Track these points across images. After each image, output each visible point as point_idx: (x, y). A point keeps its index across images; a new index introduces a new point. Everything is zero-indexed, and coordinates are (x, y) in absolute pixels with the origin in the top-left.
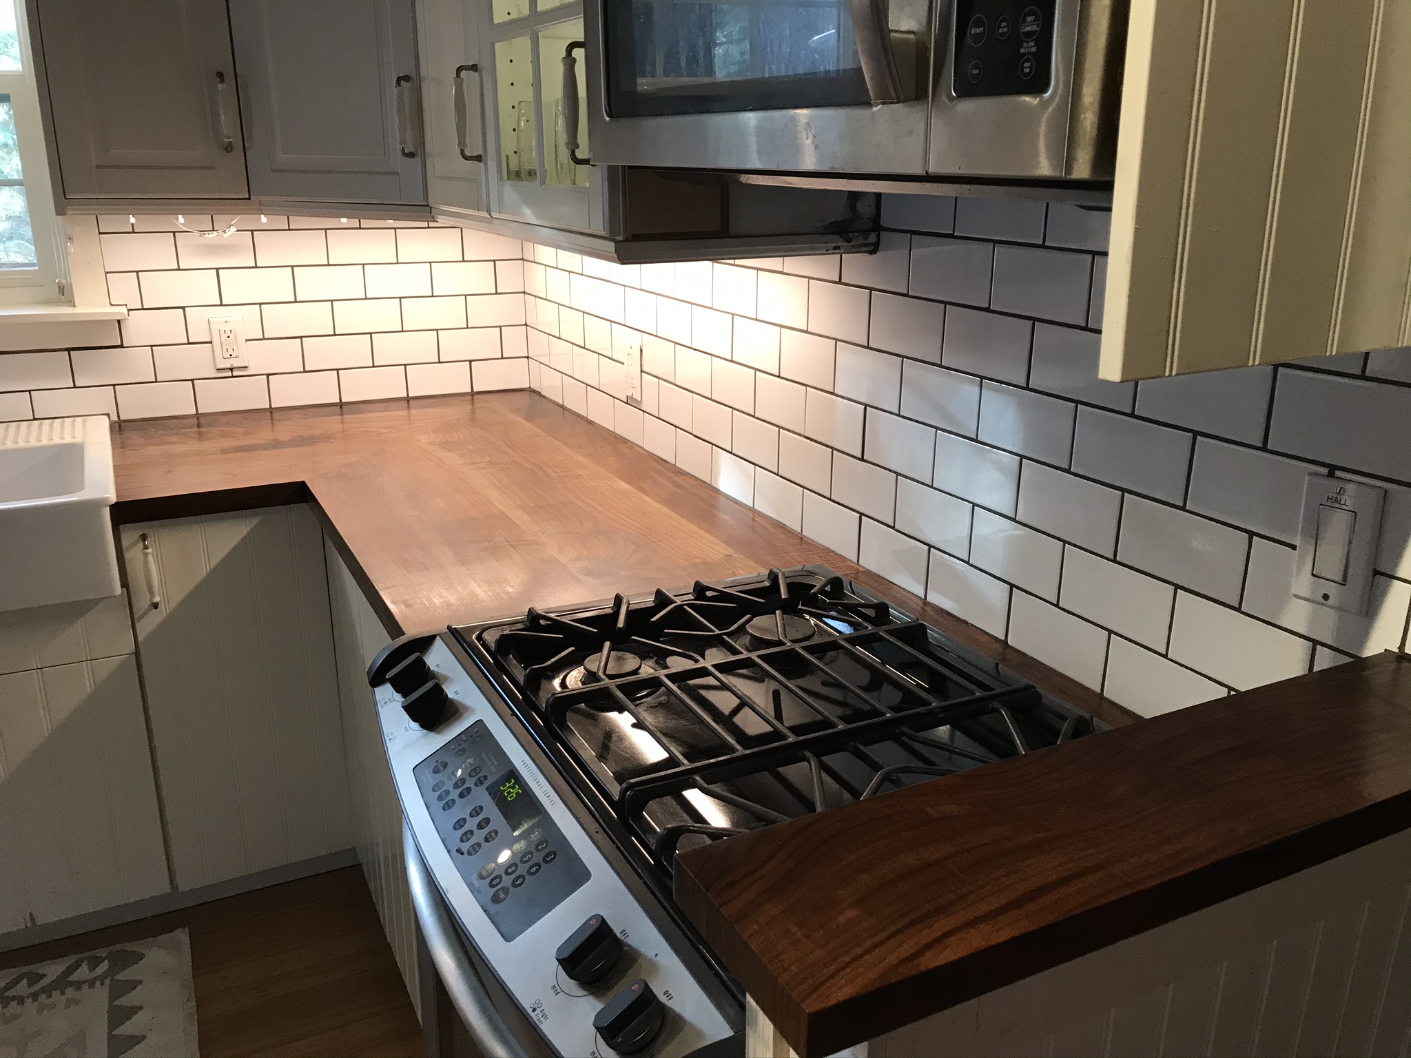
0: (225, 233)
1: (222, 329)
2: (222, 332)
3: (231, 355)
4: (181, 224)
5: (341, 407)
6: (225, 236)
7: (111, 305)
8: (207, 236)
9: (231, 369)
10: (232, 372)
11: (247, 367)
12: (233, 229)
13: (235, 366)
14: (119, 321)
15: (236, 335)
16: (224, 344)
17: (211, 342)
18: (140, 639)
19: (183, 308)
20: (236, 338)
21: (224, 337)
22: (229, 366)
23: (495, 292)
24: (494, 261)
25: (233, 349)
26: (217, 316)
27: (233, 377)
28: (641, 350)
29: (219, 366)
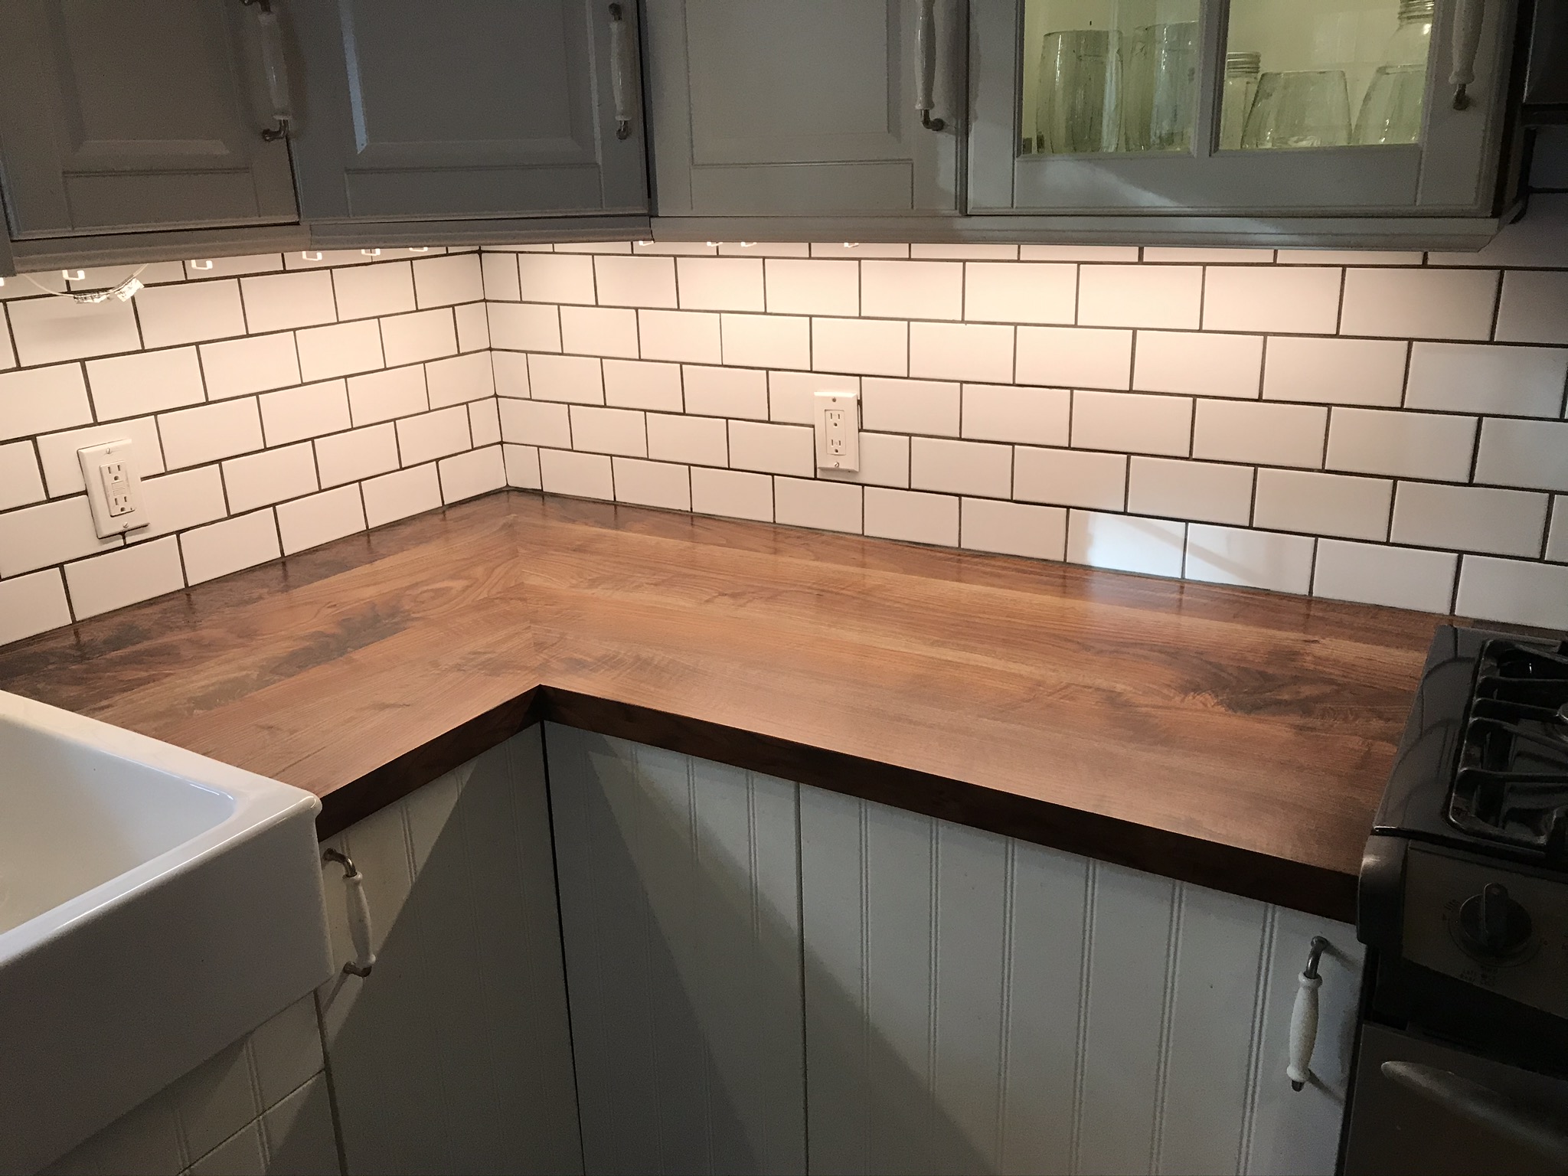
0: (123, 293)
1: (105, 465)
2: (105, 472)
3: (122, 510)
5: (284, 564)
6: (123, 298)
8: (89, 301)
9: (123, 534)
10: (125, 539)
11: (145, 525)
12: (138, 285)
13: (131, 526)
15: (126, 471)
16: (110, 493)
17: (85, 493)
19: (33, 438)
20: (127, 479)
21: (109, 479)
22: (121, 529)
23: (457, 353)
24: (453, 306)
25: (125, 498)
26: (92, 443)
27: (126, 546)
28: (858, 401)
29: (106, 533)
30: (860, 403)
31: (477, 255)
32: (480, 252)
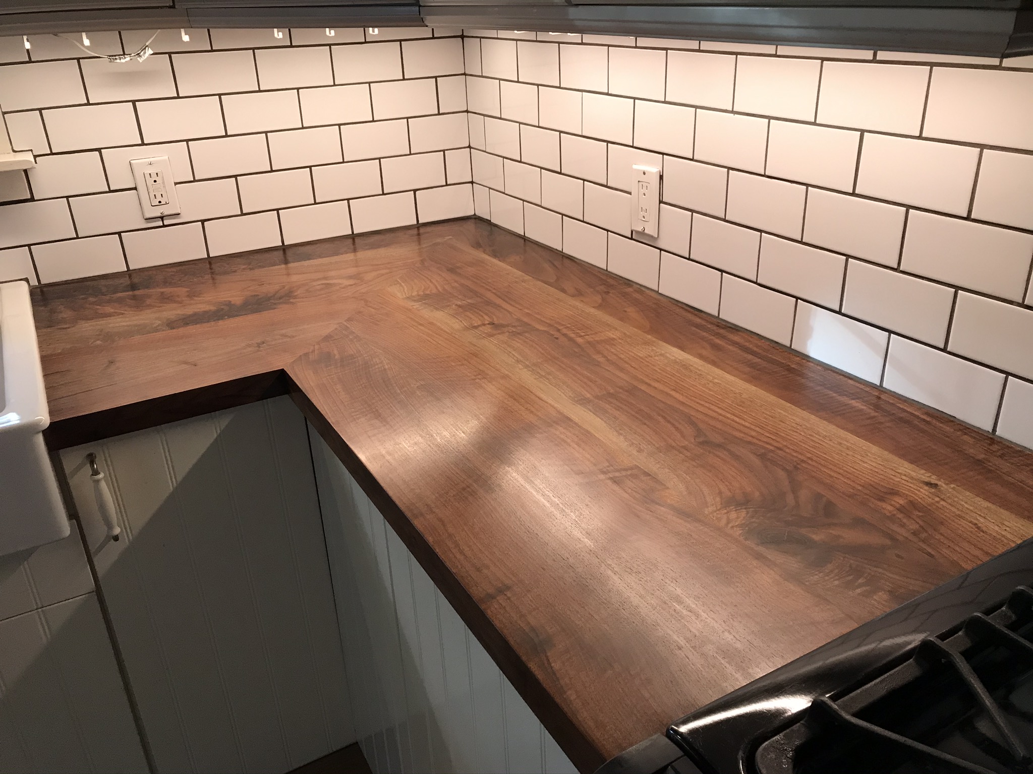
0: (140, 56)
1: (147, 172)
2: (148, 176)
3: (160, 202)
4: (87, 47)
5: (284, 250)
6: (140, 60)
7: (14, 151)
8: (118, 61)
9: (162, 218)
10: (162, 221)
11: (179, 214)
12: (150, 51)
13: (166, 213)
14: (25, 171)
15: (163, 177)
16: (151, 190)
17: (135, 189)
18: (100, 574)
19: (99, 150)
20: (163, 183)
21: (150, 181)
22: (159, 215)
23: (437, 113)
24: (436, 77)
25: (162, 195)
26: (140, 157)
27: (164, 226)
28: (660, 176)
29: (148, 215)
30: (661, 177)
31: (460, 39)
32: (462, 37)
